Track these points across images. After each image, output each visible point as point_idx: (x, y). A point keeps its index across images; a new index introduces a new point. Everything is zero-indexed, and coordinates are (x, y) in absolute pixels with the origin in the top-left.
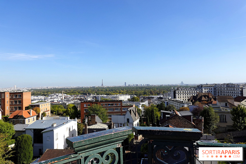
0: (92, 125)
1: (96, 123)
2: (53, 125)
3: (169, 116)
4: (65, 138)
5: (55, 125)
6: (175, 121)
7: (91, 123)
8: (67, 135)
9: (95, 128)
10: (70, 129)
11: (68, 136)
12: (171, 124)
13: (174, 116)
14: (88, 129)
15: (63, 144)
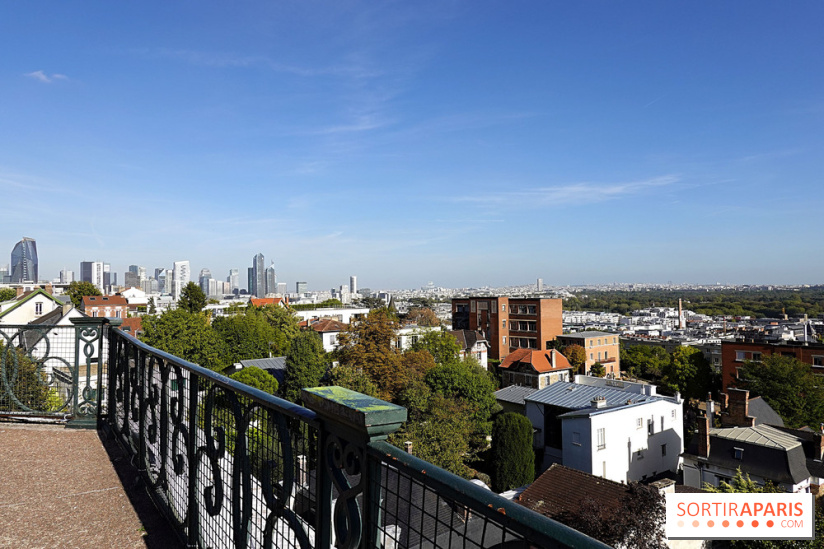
0: (732, 426)
1: (746, 422)
2: (594, 403)
4: (634, 449)
5: (601, 404)
7: (729, 420)
8: (641, 443)
9: (740, 438)
10: (650, 427)
11: (645, 446)
14: (711, 437)
15: (627, 469)
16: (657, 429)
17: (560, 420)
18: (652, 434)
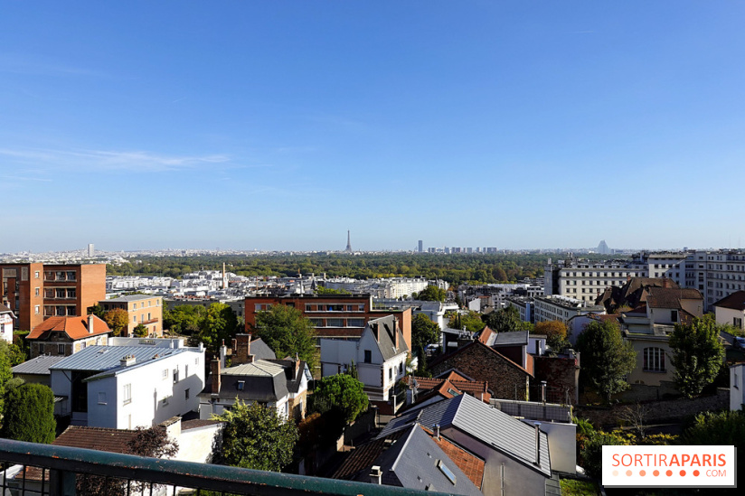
0: (238, 364)
1: (248, 360)
2: (123, 362)
3: (455, 344)
4: (160, 398)
5: (129, 362)
6: (472, 362)
7: (236, 360)
8: (166, 390)
9: (243, 373)
10: (175, 376)
11: (170, 393)
12: (459, 369)
13: (469, 346)
14: (221, 376)
15: (153, 417)
16: (181, 377)
17: (85, 384)
18: (177, 382)
